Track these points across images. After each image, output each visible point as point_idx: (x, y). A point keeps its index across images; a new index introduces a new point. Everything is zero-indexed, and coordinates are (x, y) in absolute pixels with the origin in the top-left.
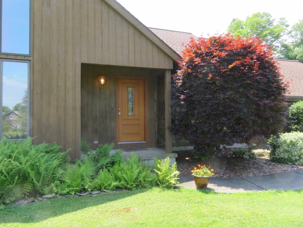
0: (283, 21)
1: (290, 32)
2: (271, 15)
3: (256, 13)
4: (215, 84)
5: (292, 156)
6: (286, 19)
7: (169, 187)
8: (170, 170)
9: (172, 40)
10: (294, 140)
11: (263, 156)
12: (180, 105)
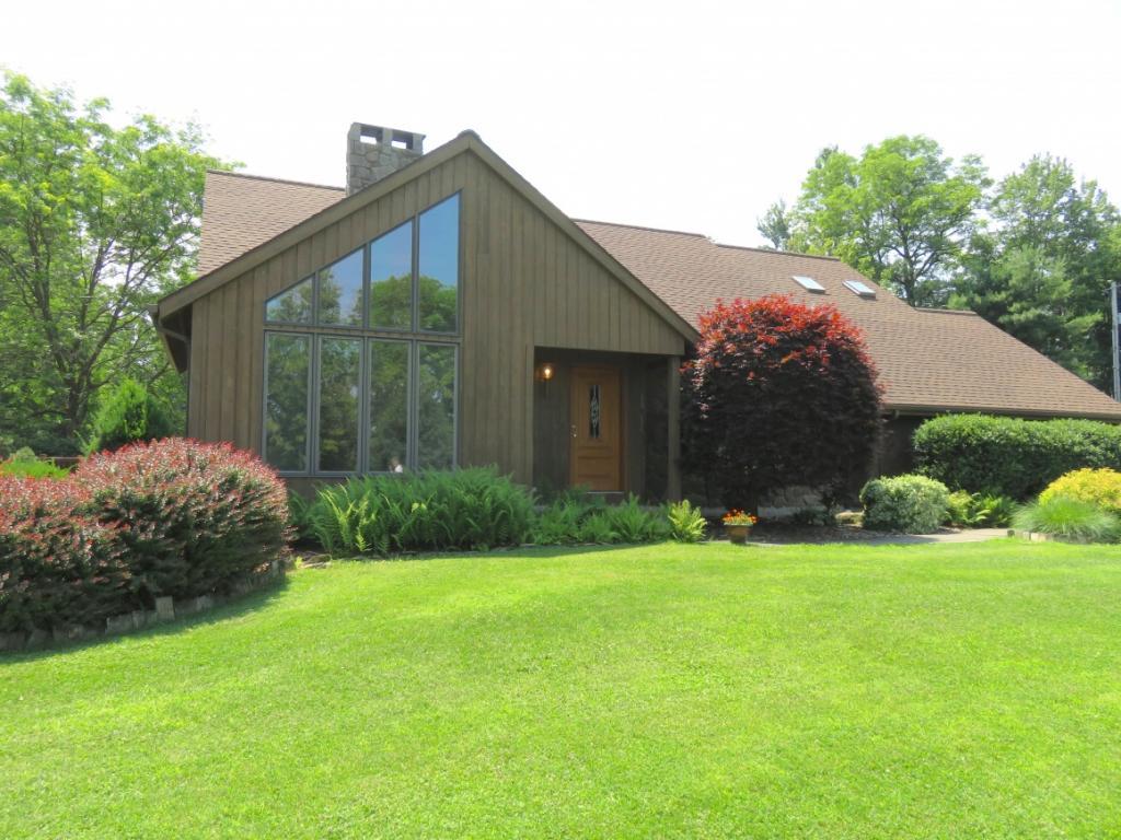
0: (974, 165)
1: (996, 202)
2: (940, 146)
3: (894, 135)
4: (759, 388)
5: (899, 516)
6: (985, 162)
7: (690, 540)
8: (688, 520)
9: (660, 262)
10: (902, 488)
11: (852, 522)
12: (701, 422)
